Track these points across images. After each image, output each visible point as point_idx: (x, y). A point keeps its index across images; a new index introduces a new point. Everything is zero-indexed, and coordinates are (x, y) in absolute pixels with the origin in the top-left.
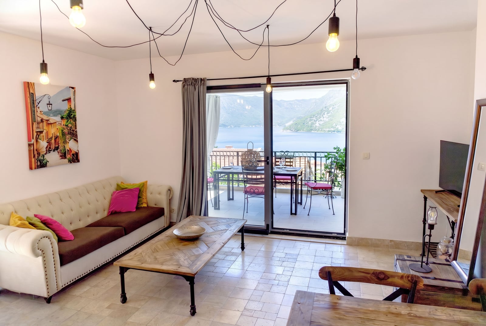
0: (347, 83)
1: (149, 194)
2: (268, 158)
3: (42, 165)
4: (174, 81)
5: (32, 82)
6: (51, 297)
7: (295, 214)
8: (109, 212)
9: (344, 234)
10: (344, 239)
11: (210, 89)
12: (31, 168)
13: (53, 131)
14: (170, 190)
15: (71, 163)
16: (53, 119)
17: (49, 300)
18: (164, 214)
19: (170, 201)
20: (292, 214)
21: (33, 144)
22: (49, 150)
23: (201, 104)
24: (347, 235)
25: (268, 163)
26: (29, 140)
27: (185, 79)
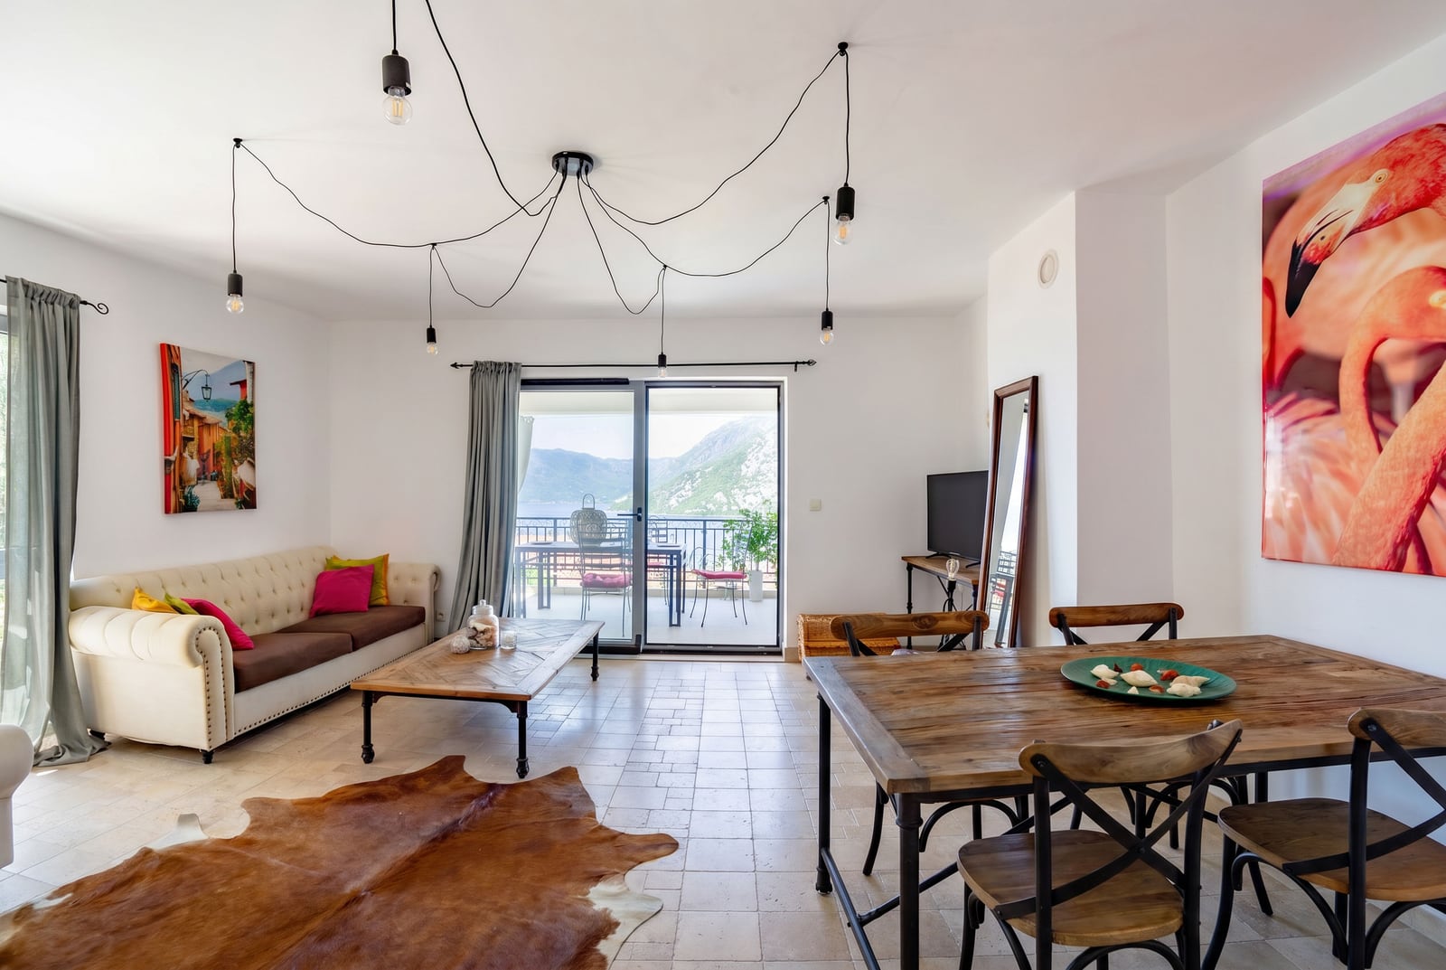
0: (779, 387)
1: (391, 583)
2: (640, 510)
3: (189, 506)
4: (455, 365)
5: (176, 344)
6: (212, 752)
7: (679, 625)
8: (310, 613)
9: (778, 645)
10: (779, 653)
11: (528, 384)
12: (167, 511)
13: (212, 440)
14: (437, 574)
15: (241, 508)
16: (211, 416)
17: (208, 757)
18: (424, 620)
19: (436, 595)
20: (671, 625)
21: (175, 462)
22: (203, 476)
23: (508, 409)
24: (784, 645)
25: (639, 519)
26: (167, 452)
27: (477, 363)
